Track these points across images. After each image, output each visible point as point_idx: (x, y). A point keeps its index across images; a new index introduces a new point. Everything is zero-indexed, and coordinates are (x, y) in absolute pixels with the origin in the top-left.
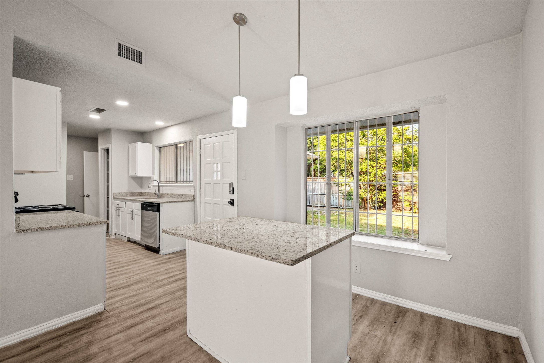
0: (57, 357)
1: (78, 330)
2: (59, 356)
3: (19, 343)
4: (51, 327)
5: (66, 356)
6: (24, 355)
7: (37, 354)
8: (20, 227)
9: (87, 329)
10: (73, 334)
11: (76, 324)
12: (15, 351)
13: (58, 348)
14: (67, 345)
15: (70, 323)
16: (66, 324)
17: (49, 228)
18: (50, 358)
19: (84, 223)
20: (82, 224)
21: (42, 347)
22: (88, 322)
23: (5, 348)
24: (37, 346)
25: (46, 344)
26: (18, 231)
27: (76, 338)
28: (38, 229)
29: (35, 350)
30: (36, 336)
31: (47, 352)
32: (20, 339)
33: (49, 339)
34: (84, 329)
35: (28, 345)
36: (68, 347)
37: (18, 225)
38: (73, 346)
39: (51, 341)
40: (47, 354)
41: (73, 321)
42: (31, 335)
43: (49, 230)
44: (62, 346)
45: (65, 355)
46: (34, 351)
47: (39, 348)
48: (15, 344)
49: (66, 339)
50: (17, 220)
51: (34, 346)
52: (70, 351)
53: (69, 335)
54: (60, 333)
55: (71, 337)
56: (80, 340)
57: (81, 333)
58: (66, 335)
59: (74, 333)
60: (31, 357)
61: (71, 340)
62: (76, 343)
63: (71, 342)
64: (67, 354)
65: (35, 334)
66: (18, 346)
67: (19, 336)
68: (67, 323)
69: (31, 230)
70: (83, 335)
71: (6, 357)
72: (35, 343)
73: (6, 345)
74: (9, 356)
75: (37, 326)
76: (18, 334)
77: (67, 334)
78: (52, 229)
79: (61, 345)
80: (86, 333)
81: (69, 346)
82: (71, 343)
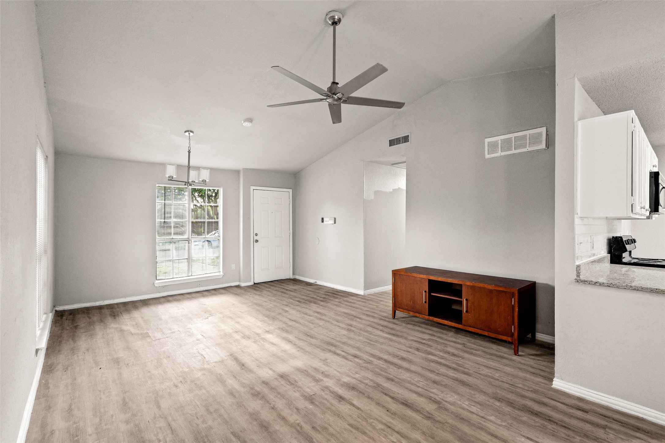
0: (590, 433)
1: (638, 429)
2: (593, 435)
3: (578, 397)
4: (613, 405)
5: (598, 440)
6: (570, 409)
7: (579, 417)
8: (580, 276)
9: (650, 437)
10: (628, 428)
11: (644, 423)
12: (567, 401)
13: (600, 427)
14: (610, 432)
15: (638, 416)
16: (631, 413)
17: (609, 285)
18: (583, 429)
19: (659, 289)
20: (655, 290)
21: (589, 415)
22: (660, 432)
23: (565, 393)
24: (586, 410)
25: (594, 416)
26: (576, 280)
27: (626, 434)
28: (597, 283)
29: (582, 413)
30: (594, 402)
31: (587, 422)
32: (579, 394)
33: (601, 413)
34: (646, 434)
35: (581, 404)
36: (609, 435)
37: (578, 274)
38: (614, 438)
39: (601, 416)
40: (586, 423)
41: (643, 417)
42: (590, 398)
43: (609, 287)
44: (605, 429)
45: (598, 438)
46: (579, 412)
47: (586, 414)
48: (573, 396)
49: (616, 426)
50: (578, 269)
51: (584, 409)
52: (607, 439)
53: (623, 426)
54: (616, 416)
55: (623, 429)
56: (629, 440)
57: (638, 435)
58: (619, 424)
59: (631, 428)
60: (572, 414)
61: (619, 432)
62: (621, 438)
63: (617, 434)
64: (600, 439)
65: (594, 399)
66: (574, 399)
67: (579, 390)
68: (633, 414)
69: (589, 282)
70: (638, 439)
71: (559, 400)
72: (586, 407)
73: (566, 391)
74: (561, 401)
75: (597, 393)
76: (578, 388)
77: (622, 423)
78: (612, 287)
79: (604, 427)
80: (642, 439)
81: (611, 435)
82: (615, 434)
